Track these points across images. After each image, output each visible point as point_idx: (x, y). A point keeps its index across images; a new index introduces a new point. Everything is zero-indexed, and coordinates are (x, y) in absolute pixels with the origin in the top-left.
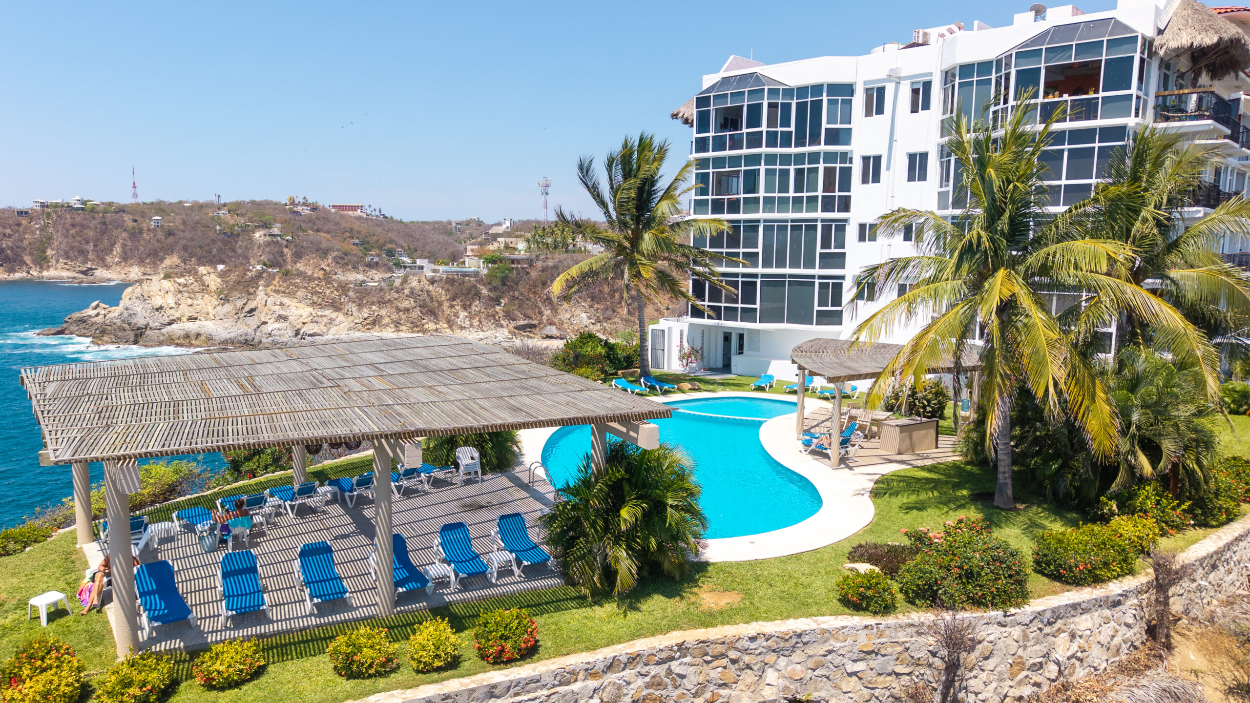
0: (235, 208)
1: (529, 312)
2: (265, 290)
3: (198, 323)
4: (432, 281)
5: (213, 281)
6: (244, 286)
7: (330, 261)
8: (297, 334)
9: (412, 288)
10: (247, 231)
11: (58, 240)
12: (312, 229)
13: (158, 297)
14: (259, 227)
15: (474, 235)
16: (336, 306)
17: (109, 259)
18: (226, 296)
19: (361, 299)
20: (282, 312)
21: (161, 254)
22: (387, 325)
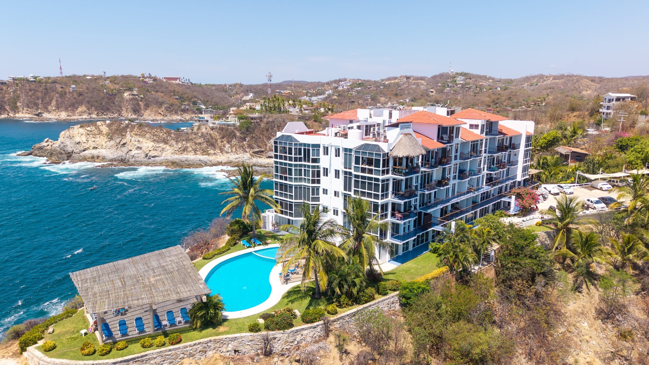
0: (114, 80)
1: (260, 144)
2: (130, 134)
3: (98, 150)
4: (212, 129)
5: (105, 129)
6: (120, 132)
7: (163, 109)
8: (146, 156)
9: (202, 133)
10: (120, 92)
11: (23, 97)
12: (154, 91)
13: (78, 137)
14: (126, 90)
15: (238, 93)
16: (165, 142)
17: (49, 108)
18: (111, 136)
19: (177, 138)
20: (139, 145)
21: (76, 105)
22: (190, 151)
